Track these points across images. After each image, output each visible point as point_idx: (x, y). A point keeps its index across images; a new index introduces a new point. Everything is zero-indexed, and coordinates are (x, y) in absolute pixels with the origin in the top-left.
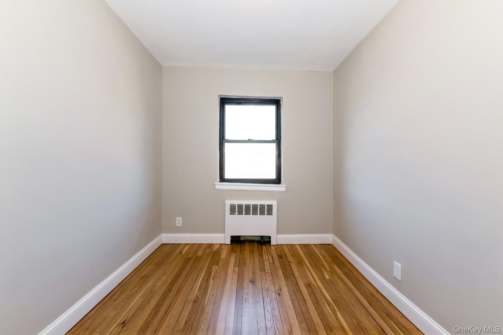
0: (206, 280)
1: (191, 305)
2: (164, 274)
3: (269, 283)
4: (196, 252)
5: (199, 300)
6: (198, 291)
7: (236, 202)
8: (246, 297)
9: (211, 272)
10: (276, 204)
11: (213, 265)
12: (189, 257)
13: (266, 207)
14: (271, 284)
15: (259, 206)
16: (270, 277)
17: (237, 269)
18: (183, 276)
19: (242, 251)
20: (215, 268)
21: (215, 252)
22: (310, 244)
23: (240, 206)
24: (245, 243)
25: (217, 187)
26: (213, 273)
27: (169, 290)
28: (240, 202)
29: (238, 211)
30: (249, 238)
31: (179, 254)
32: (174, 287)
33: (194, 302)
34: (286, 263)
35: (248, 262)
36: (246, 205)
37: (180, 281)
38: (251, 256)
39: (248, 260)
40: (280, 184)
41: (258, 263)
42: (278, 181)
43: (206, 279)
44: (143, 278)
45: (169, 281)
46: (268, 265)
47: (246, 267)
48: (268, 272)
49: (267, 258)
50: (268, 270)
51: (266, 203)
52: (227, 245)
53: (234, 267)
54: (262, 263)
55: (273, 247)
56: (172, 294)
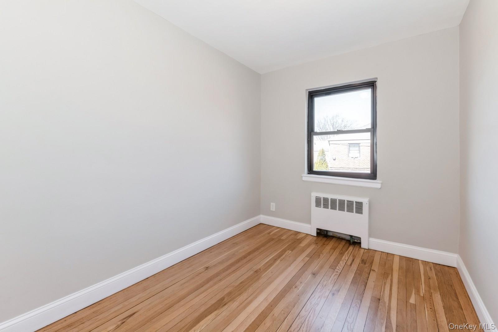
0: (275, 260)
1: (252, 272)
2: (248, 245)
3: (330, 281)
4: (282, 235)
5: (260, 272)
6: (263, 265)
7: (322, 195)
8: (299, 284)
9: (283, 254)
10: (368, 203)
11: (288, 250)
12: (273, 238)
13: (354, 204)
14: (331, 283)
15: (346, 202)
16: (336, 277)
17: (308, 259)
18: (260, 251)
19: (325, 245)
20: (289, 253)
21: (298, 239)
22: (418, 260)
23: (326, 200)
24: (333, 238)
25: (304, 179)
26: (284, 256)
27: (245, 257)
28: (326, 196)
29: (324, 204)
30: (339, 235)
31: (268, 234)
32: (249, 256)
33: (256, 271)
34: (366, 270)
35: (323, 257)
36: (331, 199)
37: (256, 253)
38: (330, 252)
39: (324, 255)
40: (376, 179)
41: (332, 260)
42: (373, 176)
43: (275, 258)
44: (234, 244)
45: (249, 251)
46: (342, 265)
47: (317, 260)
48: (337, 271)
49: (346, 258)
50: (339, 270)
51: (355, 199)
52: (313, 237)
53: (306, 257)
54: (337, 262)
55: (363, 250)
56: (245, 261)
